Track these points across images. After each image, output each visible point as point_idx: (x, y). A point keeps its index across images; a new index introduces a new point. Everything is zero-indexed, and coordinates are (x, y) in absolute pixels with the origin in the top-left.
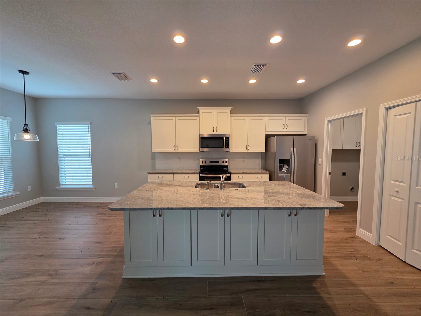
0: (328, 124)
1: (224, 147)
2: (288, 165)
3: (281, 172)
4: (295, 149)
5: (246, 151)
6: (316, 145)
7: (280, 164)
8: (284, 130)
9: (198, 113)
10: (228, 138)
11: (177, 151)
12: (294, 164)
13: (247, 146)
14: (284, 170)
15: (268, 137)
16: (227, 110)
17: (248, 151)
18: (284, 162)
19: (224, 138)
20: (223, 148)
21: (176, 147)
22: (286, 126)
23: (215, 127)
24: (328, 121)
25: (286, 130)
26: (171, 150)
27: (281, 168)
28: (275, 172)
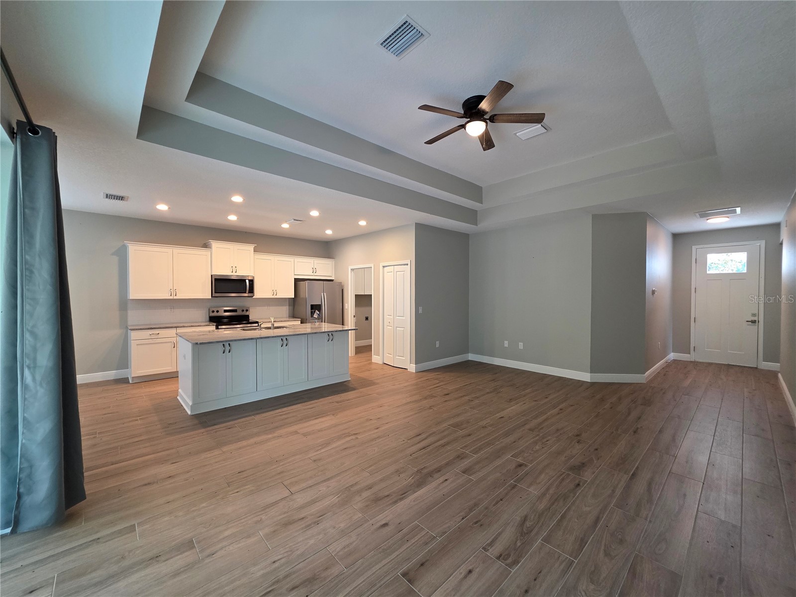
0: (351, 272)
1: (247, 292)
2: (319, 311)
3: (312, 318)
4: (325, 294)
5: (273, 297)
6: (342, 290)
7: (311, 309)
8: (313, 274)
9: (210, 247)
10: (251, 282)
11: (175, 298)
12: (325, 309)
13: (274, 291)
14: (315, 316)
15: (297, 281)
16: (250, 248)
17: (276, 297)
18: (316, 308)
19: (247, 281)
20: (245, 293)
21: (173, 291)
22: (314, 270)
23: (234, 268)
24: (351, 269)
25: (315, 274)
26: (166, 296)
27: (312, 314)
28: (307, 319)
